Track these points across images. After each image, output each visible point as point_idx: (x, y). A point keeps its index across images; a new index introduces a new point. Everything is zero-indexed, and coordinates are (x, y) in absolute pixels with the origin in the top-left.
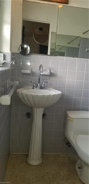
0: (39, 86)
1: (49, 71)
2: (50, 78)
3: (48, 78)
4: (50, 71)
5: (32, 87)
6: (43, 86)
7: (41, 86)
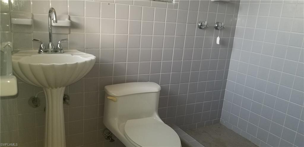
0: (52, 48)
1: (67, 20)
2: (70, 31)
3: (67, 31)
4: (69, 19)
5: (38, 51)
6: (60, 46)
7: (56, 48)
